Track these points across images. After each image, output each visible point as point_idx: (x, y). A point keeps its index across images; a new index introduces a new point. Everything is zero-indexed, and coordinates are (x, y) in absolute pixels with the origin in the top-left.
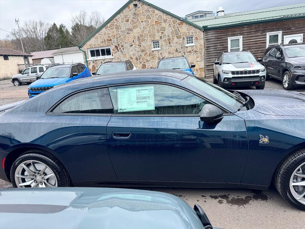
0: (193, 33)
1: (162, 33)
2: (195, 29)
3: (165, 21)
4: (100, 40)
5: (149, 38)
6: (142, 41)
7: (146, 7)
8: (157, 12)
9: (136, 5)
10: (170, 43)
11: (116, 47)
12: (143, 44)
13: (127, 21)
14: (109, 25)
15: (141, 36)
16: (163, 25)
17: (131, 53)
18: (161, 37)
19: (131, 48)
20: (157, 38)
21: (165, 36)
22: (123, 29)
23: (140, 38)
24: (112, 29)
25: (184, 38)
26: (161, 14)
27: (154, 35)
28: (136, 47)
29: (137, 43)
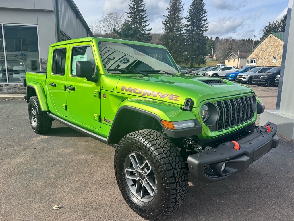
1: (278, 52)
3: (281, 45)
4: (254, 55)
5: (272, 55)
6: (269, 56)
7: (274, 37)
8: (278, 40)
9: (270, 36)
10: (281, 58)
11: (259, 59)
12: (269, 58)
13: (266, 45)
14: (258, 47)
15: (270, 53)
17: (264, 62)
19: (264, 60)
20: (276, 55)
21: (279, 54)
22: (263, 49)
23: (269, 55)
24: (259, 49)
27: (275, 53)
28: (266, 59)
29: (267, 57)
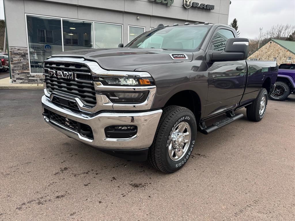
0: (291, 56)
1: (279, 54)
2: (293, 54)
3: (281, 50)
4: (254, 56)
5: (273, 56)
6: (270, 57)
7: (275, 43)
8: (278, 45)
9: (271, 42)
10: (281, 59)
11: (259, 59)
12: (270, 59)
13: (266, 49)
14: (259, 50)
15: (270, 55)
16: (280, 51)
18: (278, 56)
20: (276, 57)
21: (279, 56)
22: (264, 52)
24: (260, 52)
25: (287, 58)
26: (280, 46)
27: (275, 55)
29: (268, 58)
